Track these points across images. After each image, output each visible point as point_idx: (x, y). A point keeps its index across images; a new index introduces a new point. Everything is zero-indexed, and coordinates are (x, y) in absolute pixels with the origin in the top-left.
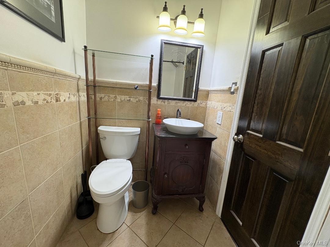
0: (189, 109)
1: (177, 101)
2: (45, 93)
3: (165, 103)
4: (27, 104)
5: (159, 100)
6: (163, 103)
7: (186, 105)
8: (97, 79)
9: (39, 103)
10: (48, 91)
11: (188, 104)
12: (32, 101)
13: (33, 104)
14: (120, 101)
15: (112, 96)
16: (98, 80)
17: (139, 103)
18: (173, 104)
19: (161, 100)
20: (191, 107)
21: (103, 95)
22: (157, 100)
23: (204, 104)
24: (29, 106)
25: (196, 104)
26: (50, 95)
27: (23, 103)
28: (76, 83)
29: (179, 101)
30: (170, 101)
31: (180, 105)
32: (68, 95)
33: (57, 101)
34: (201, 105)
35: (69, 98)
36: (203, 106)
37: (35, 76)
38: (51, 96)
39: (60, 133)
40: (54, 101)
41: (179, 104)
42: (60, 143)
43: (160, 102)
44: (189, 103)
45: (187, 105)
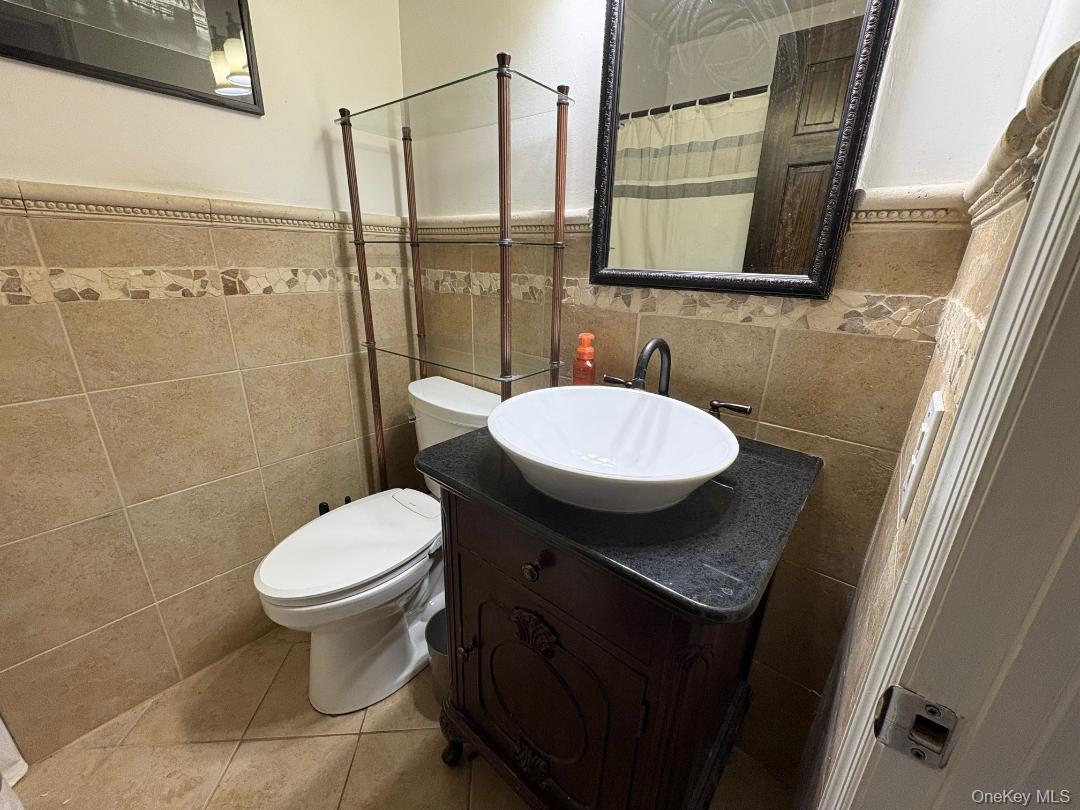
0: (770, 345)
1: (696, 295)
2: (176, 268)
3: (628, 304)
4: (105, 297)
5: (602, 288)
6: (620, 305)
7: (748, 319)
8: (420, 218)
9: (153, 296)
10: (189, 265)
11: (768, 313)
12: (124, 291)
13: (129, 299)
14: (479, 294)
15: (461, 274)
16: (423, 223)
17: (532, 301)
18: (671, 313)
19: (613, 289)
20: (785, 333)
21: (439, 273)
22: (596, 292)
23: (907, 320)
24: (115, 303)
25: (827, 317)
26: (198, 274)
27: (91, 295)
28: (333, 238)
29: (707, 296)
30: (655, 292)
31: (711, 318)
32: (289, 276)
33: (230, 290)
34: (870, 325)
35: (291, 283)
36: (897, 332)
37: (132, 226)
38: (205, 278)
39: (246, 379)
40: (216, 291)
41: (704, 311)
42: (251, 407)
43: (607, 298)
44: (769, 310)
45: (757, 322)
